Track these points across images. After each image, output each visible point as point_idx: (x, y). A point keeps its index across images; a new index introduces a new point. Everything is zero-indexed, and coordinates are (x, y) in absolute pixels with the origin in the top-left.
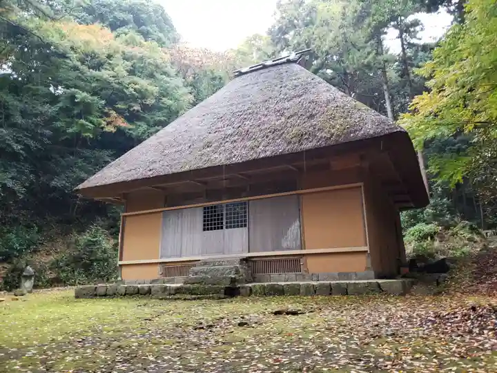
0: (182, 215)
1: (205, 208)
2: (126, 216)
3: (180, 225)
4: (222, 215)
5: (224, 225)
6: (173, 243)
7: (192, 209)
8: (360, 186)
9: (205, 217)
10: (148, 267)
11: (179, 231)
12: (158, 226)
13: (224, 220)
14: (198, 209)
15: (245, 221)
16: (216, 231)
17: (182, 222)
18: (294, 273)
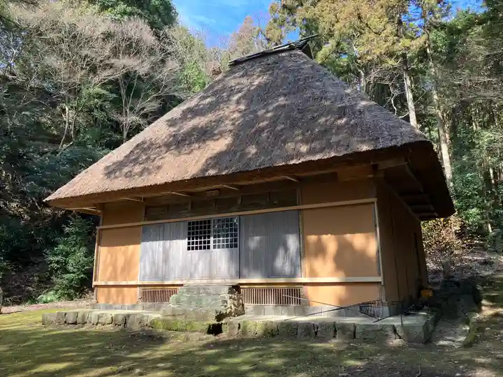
0: (164, 231)
1: (189, 224)
2: (102, 229)
3: (161, 242)
4: (209, 232)
5: (212, 244)
6: (153, 263)
7: (175, 224)
8: (373, 203)
9: (189, 234)
10: (126, 289)
11: (161, 249)
12: (138, 243)
13: (212, 239)
14: (182, 224)
15: (236, 240)
16: (202, 251)
17: (164, 239)
18: (293, 305)
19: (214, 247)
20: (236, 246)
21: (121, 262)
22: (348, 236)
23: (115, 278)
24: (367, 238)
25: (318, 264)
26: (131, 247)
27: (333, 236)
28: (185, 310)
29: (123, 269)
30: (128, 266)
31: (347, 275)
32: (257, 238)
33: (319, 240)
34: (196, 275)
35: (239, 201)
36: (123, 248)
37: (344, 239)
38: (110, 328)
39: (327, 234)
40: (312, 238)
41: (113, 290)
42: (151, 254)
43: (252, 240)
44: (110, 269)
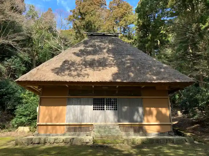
1: (94, 99)
3: (79, 106)
4: (104, 103)
5: (105, 108)
6: (74, 115)
7: (86, 98)
8: (168, 98)
9: (94, 103)
10: (58, 127)
11: (79, 109)
12: (65, 105)
13: (105, 106)
14: (90, 99)
15: (117, 107)
16: (101, 111)
17: (80, 104)
18: (141, 133)
19: (107, 109)
20: (117, 110)
21: (54, 114)
22: (160, 109)
23: (51, 122)
24: (166, 110)
25: (150, 118)
26: (61, 107)
27: (155, 108)
28: (107, 135)
29: (56, 118)
30: (59, 116)
31: (160, 122)
32: (126, 107)
33: (150, 109)
34: (98, 121)
35: (117, 92)
36: (56, 107)
37: (159, 110)
38: (62, 144)
39: (152, 107)
40: (148, 109)
41: (50, 127)
42: (73, 111)
43: (124, 108)
44: (47, 117)
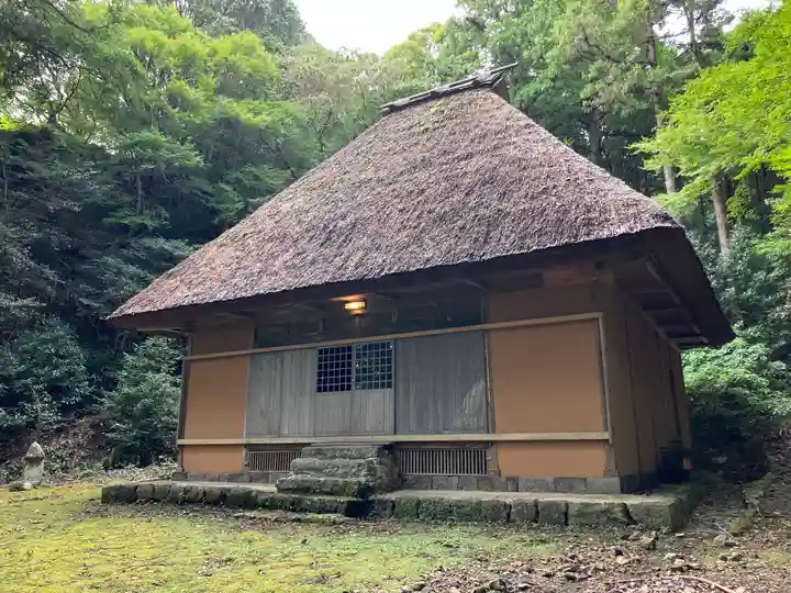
0: (282, 362)
1: (320, 352)
2: (190, 361)
4: (350, 364)
5: (353, 383)
6: (267, 412)
7: (298, 352)
8: (597, 319)
9: (320, 367)
11: (277, 391)
13: (354, 375)
14: (309, 353)
15: (389, 377)
16: (340, 392)
18: (475, 475)
19: (357, 387)
20: (389, 386)
35: (394, 319)
